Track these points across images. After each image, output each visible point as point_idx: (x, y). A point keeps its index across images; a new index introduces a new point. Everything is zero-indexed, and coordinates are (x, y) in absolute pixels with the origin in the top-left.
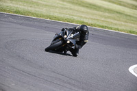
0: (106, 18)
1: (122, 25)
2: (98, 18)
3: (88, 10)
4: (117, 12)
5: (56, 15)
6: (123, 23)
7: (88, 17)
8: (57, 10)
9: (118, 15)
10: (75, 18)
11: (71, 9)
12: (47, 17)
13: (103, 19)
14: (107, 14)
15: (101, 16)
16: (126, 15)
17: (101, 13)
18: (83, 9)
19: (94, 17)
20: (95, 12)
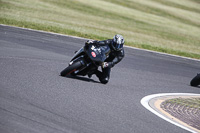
0: (107, 25)
1: (130, 36)
2: (95, 25)
3: (81, 15)
4: (123, 17)
5: (34, 21)
6: (132, 33)
7: (80, 24)
8: (36, 14)
9: (125, 22)
10: (62, 26)
11: (55, 13)
12: (22, 24)
13: (102, 27)
14: (108, 20)
15: (100, 23)
16: (137, 22)
17: (100, 19)
18: (73, 13)
19: (90, 24)
20: (91, 17)
